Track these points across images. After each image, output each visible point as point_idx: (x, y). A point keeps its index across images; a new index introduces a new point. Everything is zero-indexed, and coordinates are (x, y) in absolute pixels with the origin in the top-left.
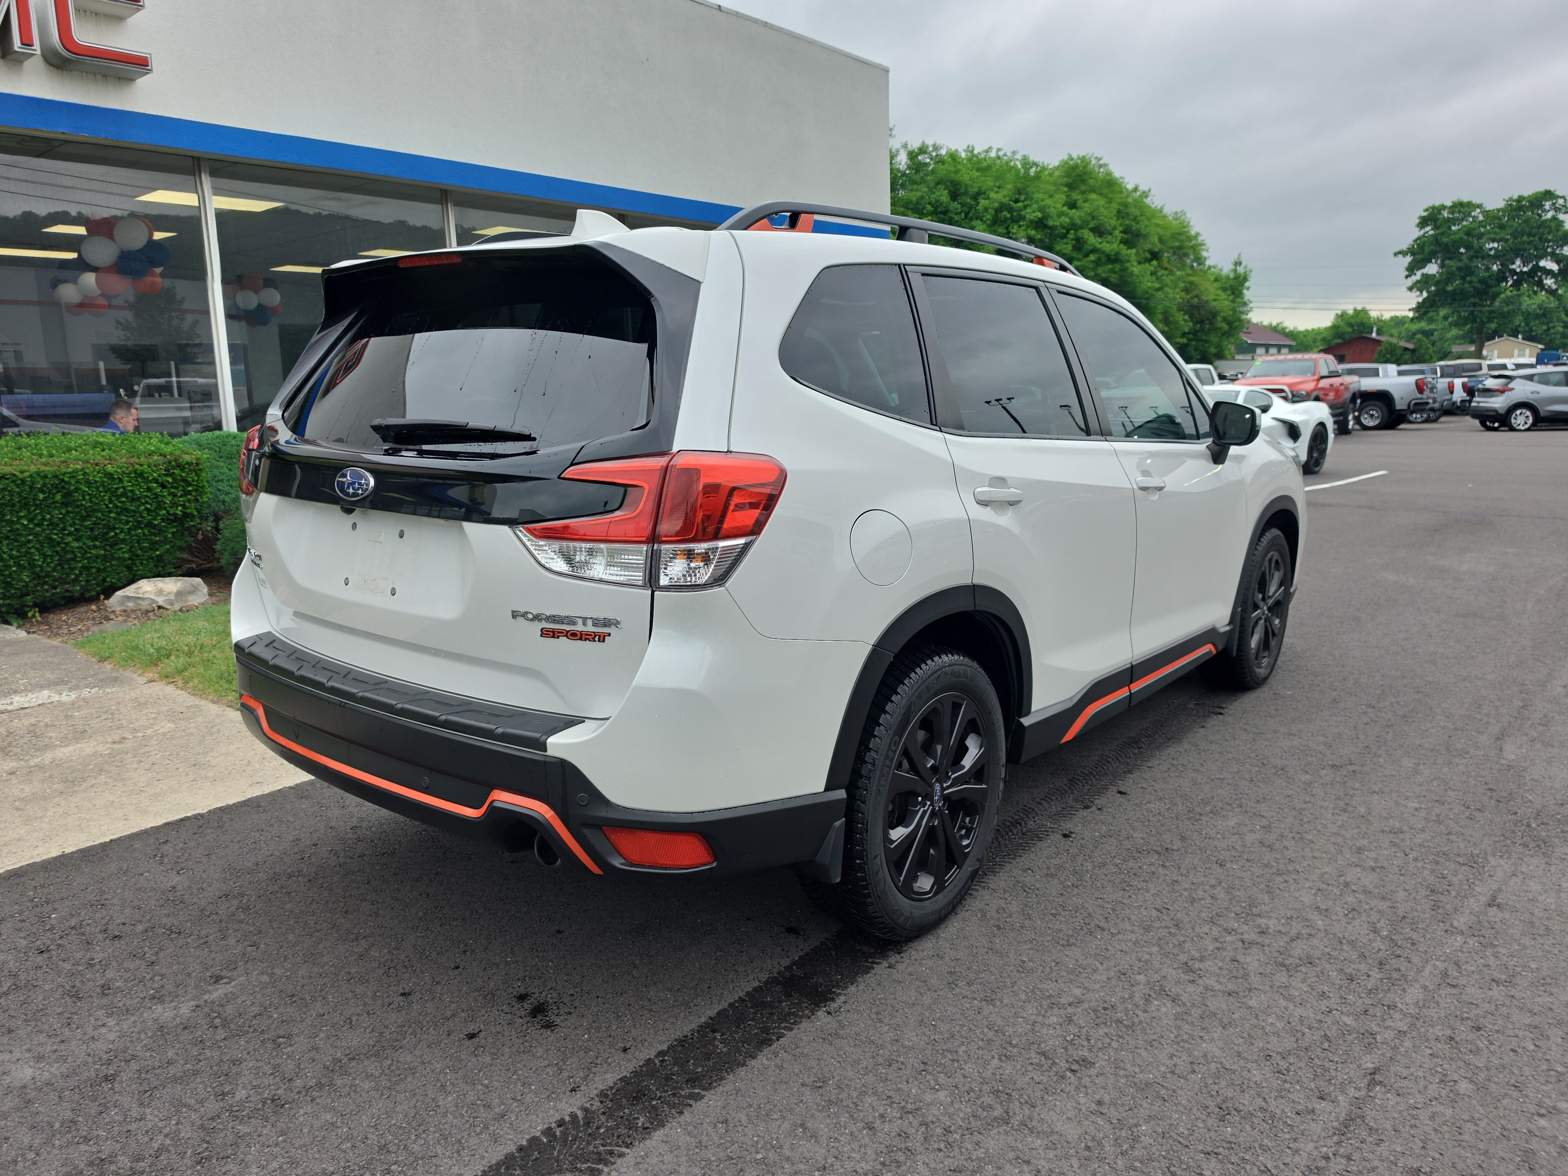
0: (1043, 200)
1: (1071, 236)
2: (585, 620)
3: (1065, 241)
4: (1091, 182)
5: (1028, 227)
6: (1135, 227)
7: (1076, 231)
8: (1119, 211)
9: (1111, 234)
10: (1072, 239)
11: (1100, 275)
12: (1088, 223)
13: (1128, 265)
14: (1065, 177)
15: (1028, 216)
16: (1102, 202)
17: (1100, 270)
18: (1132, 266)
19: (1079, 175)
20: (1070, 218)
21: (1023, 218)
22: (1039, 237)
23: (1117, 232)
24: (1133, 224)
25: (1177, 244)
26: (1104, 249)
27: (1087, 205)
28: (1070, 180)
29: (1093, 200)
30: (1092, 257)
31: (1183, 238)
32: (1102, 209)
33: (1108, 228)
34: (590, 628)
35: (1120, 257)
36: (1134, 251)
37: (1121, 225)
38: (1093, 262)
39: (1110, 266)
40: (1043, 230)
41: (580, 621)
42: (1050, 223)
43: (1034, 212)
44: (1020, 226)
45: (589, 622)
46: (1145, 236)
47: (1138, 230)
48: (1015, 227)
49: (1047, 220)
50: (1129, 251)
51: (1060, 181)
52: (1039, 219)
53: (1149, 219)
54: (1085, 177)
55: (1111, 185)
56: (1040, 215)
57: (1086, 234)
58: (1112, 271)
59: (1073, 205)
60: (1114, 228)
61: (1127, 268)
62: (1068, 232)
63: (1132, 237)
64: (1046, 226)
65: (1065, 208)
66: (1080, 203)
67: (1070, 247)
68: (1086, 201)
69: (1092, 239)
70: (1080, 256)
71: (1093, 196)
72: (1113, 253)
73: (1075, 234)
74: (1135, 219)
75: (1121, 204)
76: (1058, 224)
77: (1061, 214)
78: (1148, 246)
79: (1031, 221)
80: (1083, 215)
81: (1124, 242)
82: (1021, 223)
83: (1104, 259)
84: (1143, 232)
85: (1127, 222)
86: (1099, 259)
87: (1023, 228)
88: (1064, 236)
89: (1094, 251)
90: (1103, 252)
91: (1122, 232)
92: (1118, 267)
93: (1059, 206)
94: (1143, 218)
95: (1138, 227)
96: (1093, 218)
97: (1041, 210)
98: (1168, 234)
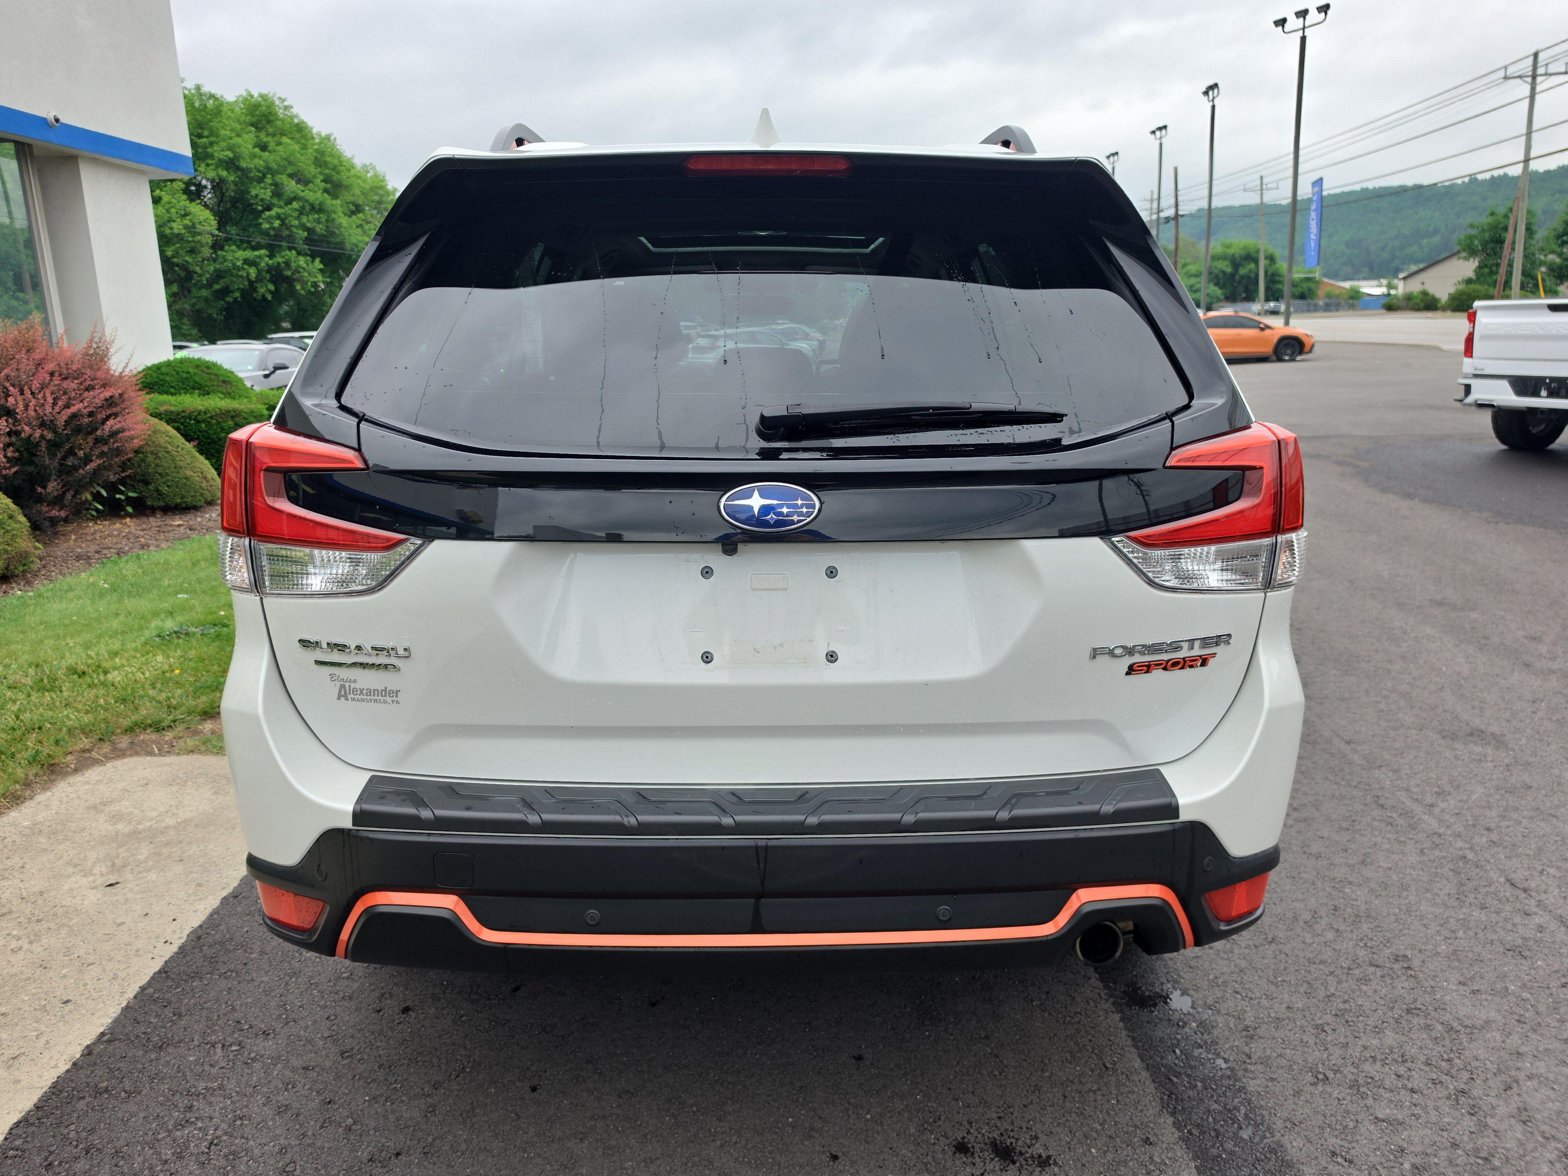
0: (231, 138)
1: (269, 180)
2: (1191, 641)
3: (262, 185)
4: (279, 123)
5: (217, 166)
6: (335, 177)
7: (273, 175)
8: (316, 158)
9: (313, 183)
10: (271, 184)
11: (304, 224)
12: (285, 167)
13: (334, 216)
14: (247, 115)
15: (216, 154)
16: (297, 148)
17: (304, 219)
18: (339, 217)
19: (264, 115)
20: (264, 161)
21: (212, 156)
22: (232, 178)
23: (318, 181)
24: (333, 173)
25: (377, 198)
26: (307, 198)
27: (280, 148)
28: (254, 120)
29: (287, 144)
30: (295, 205)
31: (381, 192)
32: (298, 156)
33: (308, 176)
34: (1197, 651)
35: (326, 207)
36: (339, 202)
37: (321, 173)
38: (296, 210)
39: (316, 216)
40: (235, 173)
41: (1185, 645)
42: (243, 164)
43: (223, 150)
44: (208, 165)
45: (1197, 644)
46: (348, 188)
47: (339, 181)
48: (203, 165)
49: (239, 160)
50: (334, 202)
51: (243, 118)
52: (230, 158)
53: (349, 170)
54: (271, 118)
55: (300, 131)
56: (231, 155)
57: (283, 179)
58: (318, 221)
59: (264, 148)
60: (315, 177)
61: (334, 219)
62: (264, 176)
63: (334, 187)
64: (238, 168)
65: (257, 150)
66: (272, 145)
67: (269, 193)
68: (279, 144)
69: (291, 186)
70: (282, 203)
71: (285, 140)
72: (317, 202)
73: (273, 180)
74: (334, 169)
75: (317, 151)
76: (253, 166)
77: (254, 156)
78: (350, 198)
79: (220, 160)
80: (278, 159)
81: (326, 191)
82: (210, 162)
83: (308, 208)
84: (345, 183)
85: (327, 171)
86: (303, 208)
87: (212, 167)
88: (261, 180)
89: (296, 198)
90: (307, 201)
91: (322, 181)
92: (323, 218)
93: (250, 147)
94: (343, 168)
95: (340, 177)
96: (290, 163)
97: (230, 148)
98: (368, 187)
